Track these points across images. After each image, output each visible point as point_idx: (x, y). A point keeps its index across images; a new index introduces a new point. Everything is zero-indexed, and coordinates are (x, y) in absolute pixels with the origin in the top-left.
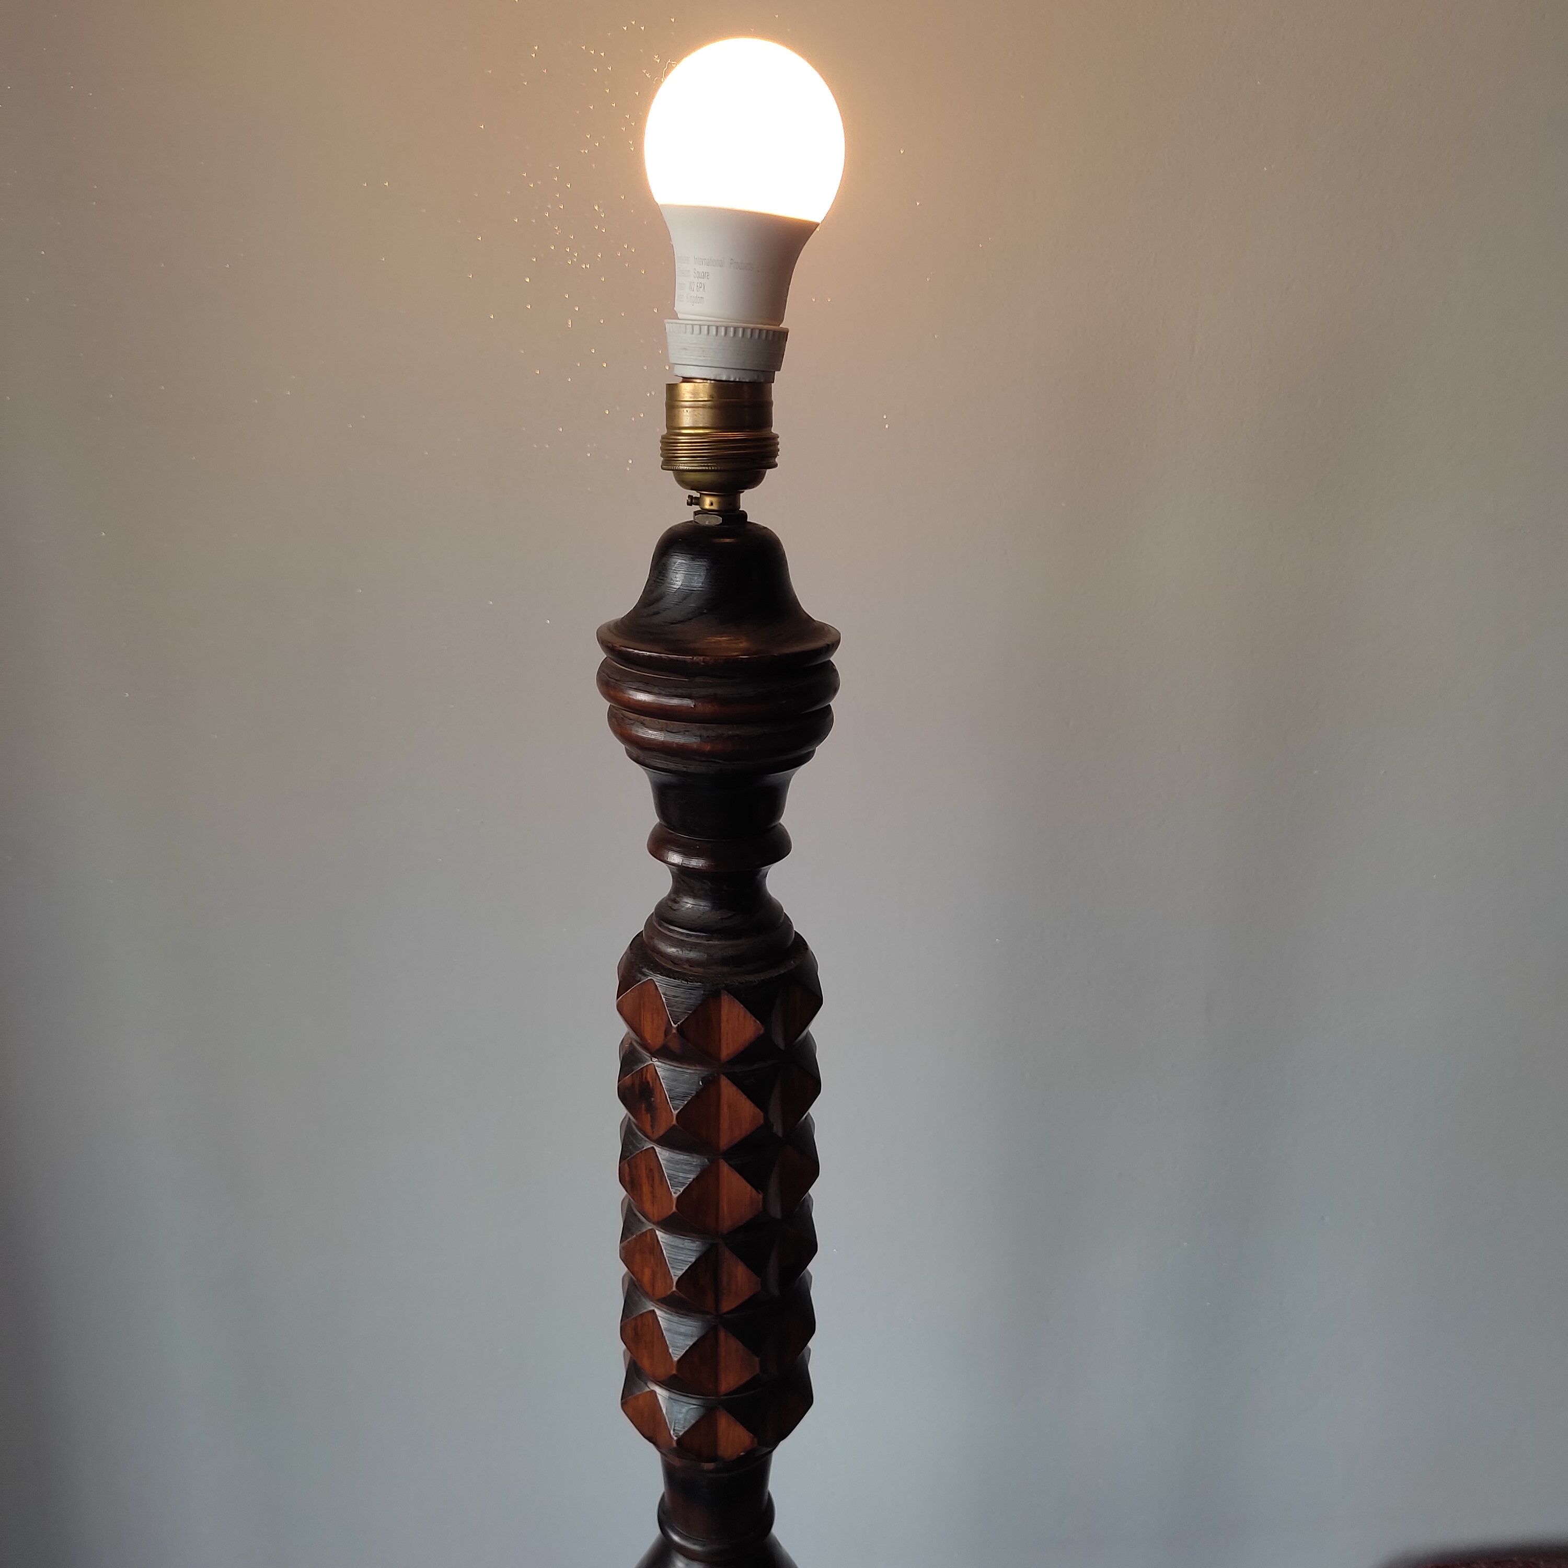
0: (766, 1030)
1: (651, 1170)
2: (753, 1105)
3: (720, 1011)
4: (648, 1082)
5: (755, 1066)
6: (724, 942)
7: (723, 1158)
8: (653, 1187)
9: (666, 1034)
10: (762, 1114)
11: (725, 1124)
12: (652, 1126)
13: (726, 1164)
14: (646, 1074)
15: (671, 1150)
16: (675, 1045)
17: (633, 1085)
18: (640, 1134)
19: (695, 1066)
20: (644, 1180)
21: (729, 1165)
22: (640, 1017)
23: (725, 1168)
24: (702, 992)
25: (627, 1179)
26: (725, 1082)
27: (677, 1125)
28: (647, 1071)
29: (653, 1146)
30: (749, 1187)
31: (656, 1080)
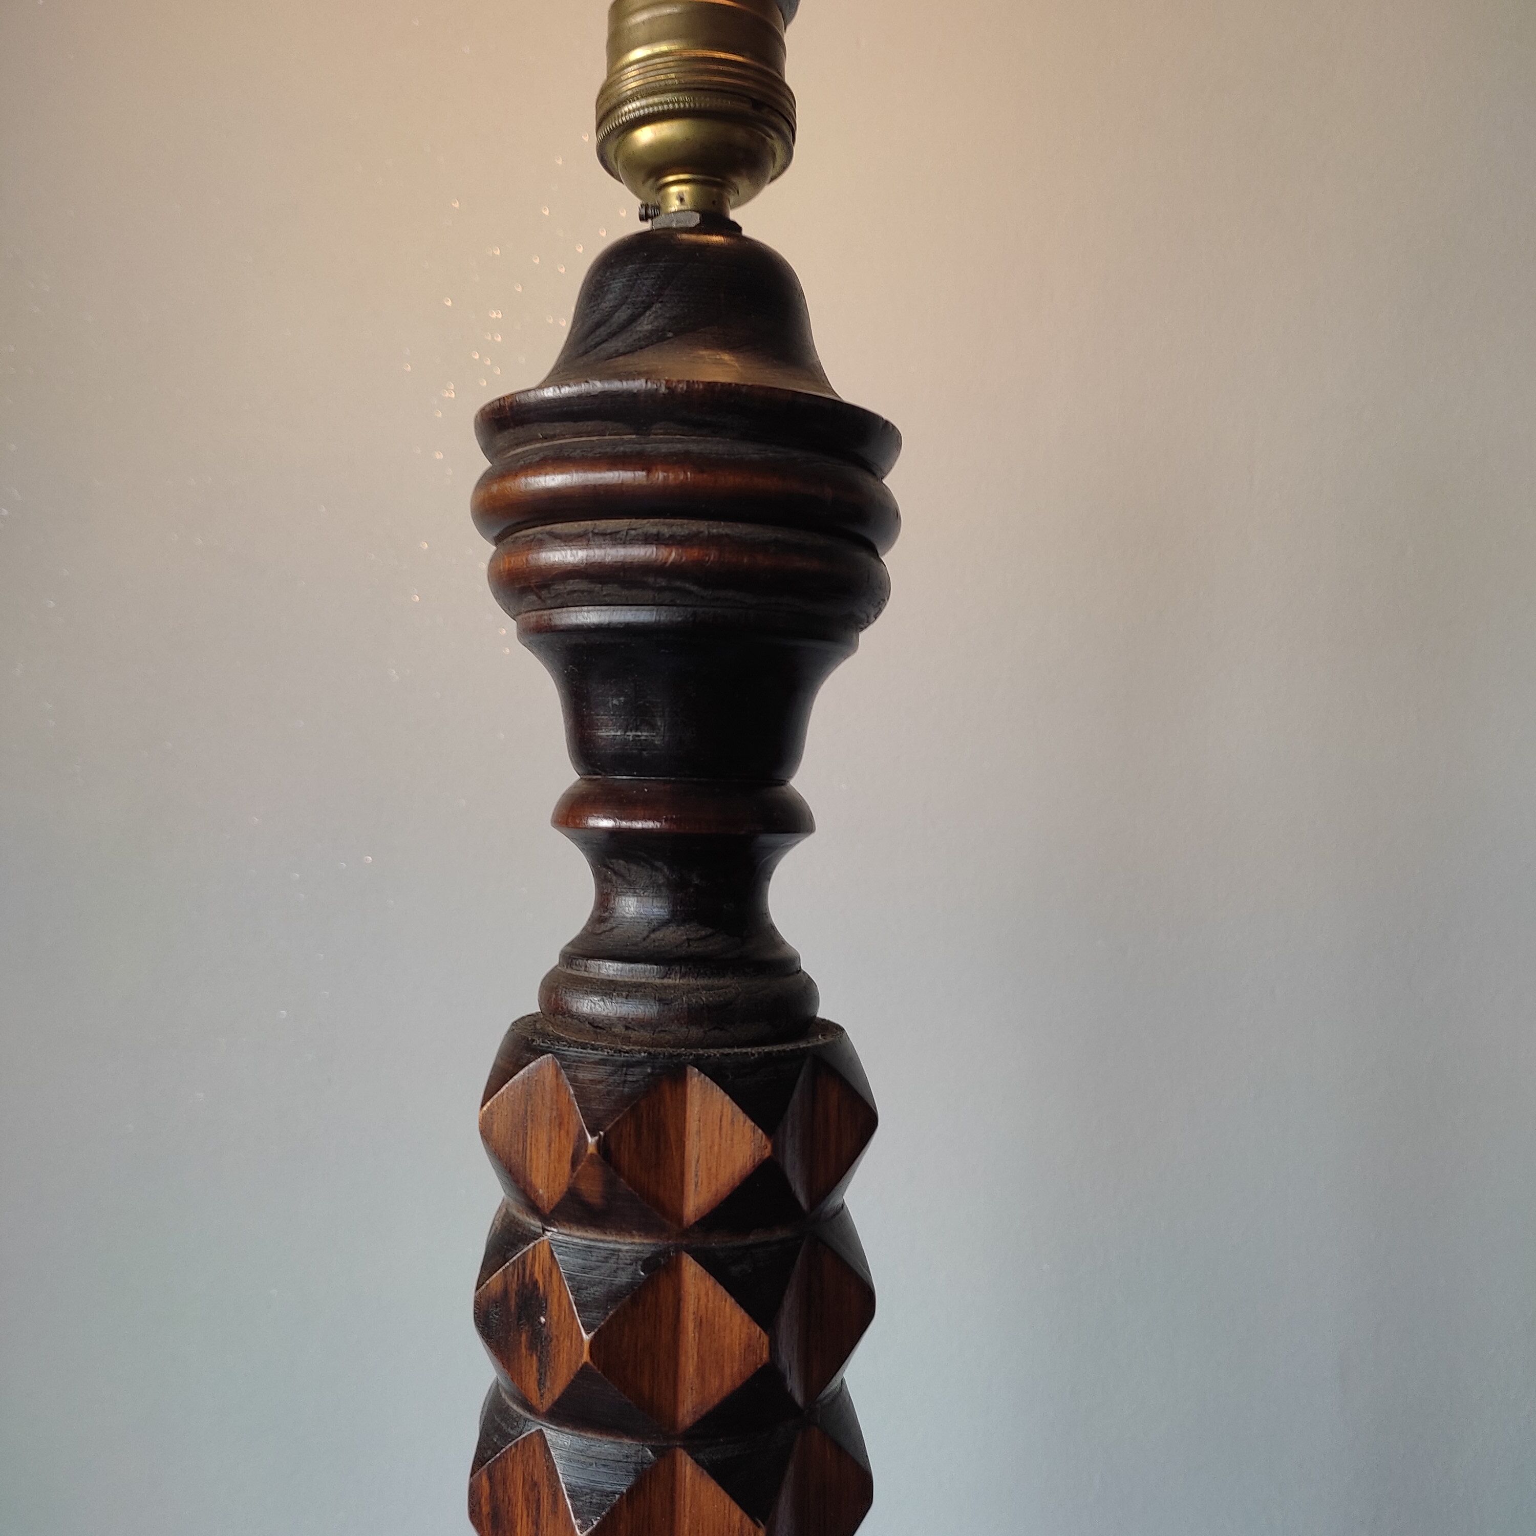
0: (774, 1149)
1: (535, 1484)
2: (747, 1317)
3: (684, 1111)
4: (536, 1283)
5: (751, 1239)
6: (692, 981)
7: (684, 1447)
8: (536, 1523)
9: (574, 1163)
10: (765, 1339)
11: (689, 1366)
12: (540, 1383)
13: (689, 1458)
14: (533, 1266)
15: (577, 1433)
16: (592, 1190)
17: (506, 1291)
18: (515, 1407)
19: (632, 1236)
20: (520, 1508)
21: (698, 1461)
22: (525, 1141)
23: (687, 1467)
24: (649, 1070)
25: (486, 1509)
26: (691, 1269)
27: (591, 1363)
28: (534, 1257)
29: (539, 1427)
30: (737, 1513)
31: (551, 1274)
